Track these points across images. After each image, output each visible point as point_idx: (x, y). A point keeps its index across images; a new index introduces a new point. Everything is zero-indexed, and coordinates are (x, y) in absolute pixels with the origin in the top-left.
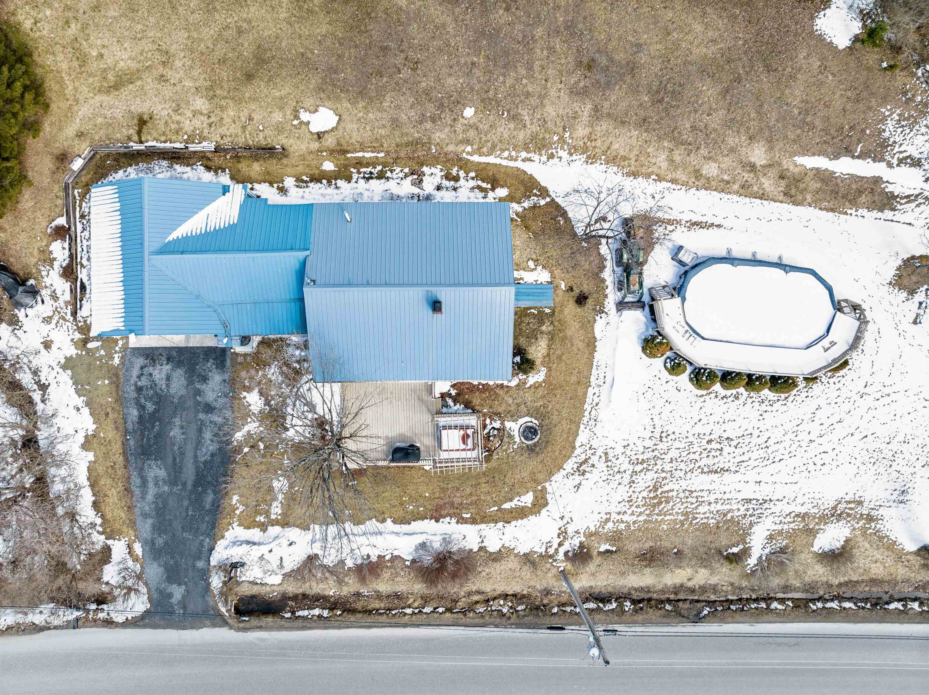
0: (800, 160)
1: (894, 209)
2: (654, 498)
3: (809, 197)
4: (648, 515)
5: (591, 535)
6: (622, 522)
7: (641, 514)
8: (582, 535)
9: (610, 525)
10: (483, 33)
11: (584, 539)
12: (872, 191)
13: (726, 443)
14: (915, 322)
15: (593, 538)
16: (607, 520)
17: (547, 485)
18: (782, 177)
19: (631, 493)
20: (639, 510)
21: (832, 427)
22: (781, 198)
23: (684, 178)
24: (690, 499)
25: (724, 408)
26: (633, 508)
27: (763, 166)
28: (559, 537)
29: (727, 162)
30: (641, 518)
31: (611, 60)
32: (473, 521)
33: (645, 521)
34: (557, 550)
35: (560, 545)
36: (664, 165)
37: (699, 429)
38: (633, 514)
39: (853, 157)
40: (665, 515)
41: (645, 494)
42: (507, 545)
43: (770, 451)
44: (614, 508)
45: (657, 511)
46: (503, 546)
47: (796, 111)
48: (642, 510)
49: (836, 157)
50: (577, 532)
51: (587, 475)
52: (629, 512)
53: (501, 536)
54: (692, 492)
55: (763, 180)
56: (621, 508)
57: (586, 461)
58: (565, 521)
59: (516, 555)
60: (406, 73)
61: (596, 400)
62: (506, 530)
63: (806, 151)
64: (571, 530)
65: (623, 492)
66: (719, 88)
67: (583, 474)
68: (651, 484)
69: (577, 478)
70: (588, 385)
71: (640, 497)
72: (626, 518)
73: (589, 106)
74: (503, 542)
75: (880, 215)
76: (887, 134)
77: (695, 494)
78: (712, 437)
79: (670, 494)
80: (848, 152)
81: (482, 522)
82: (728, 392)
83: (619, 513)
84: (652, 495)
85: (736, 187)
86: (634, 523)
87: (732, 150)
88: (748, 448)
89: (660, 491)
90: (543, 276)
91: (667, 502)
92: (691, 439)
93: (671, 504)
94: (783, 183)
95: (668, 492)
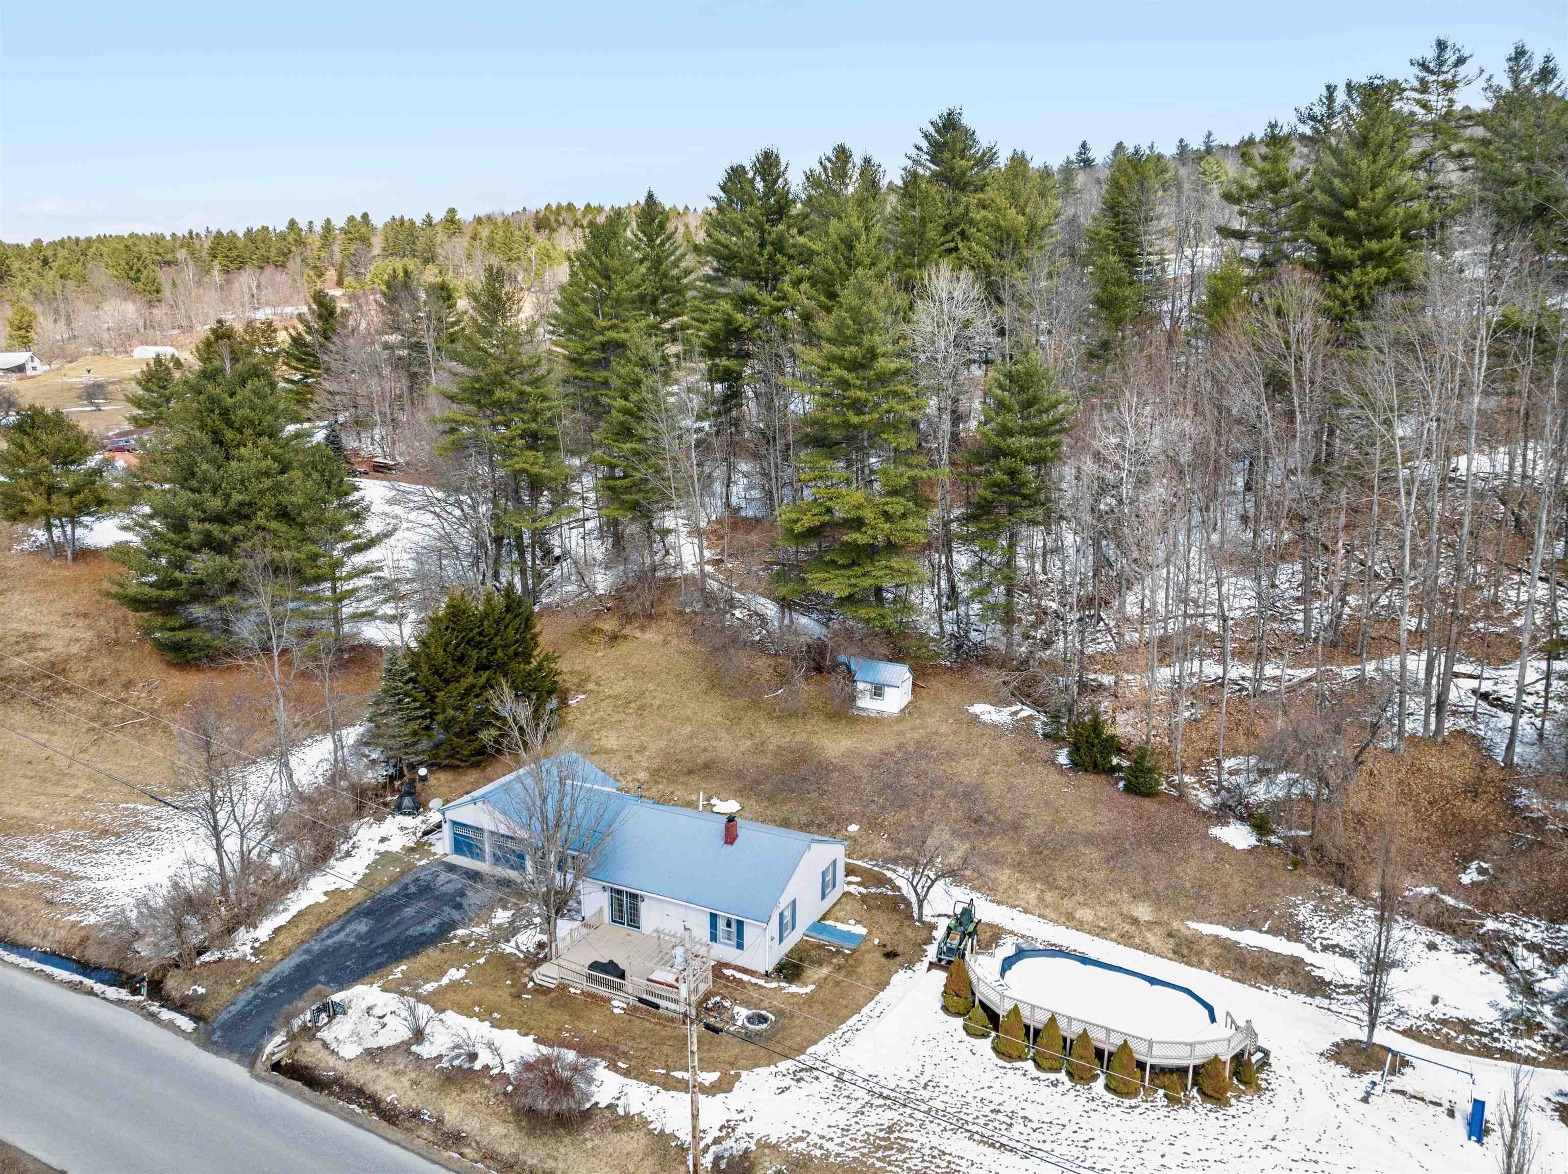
0: (1193, 925)
1: (1329, 997)
2: (884, 1139)
3: (1207, 962)
4: (863, 1155)
5: (768, 1146)
6: (821, 1148)
7: (853, 1148)
8: (753, 1142)
9: (801, 1146)
10: (890, 787)
11: (754, 1148)
12: (1293, 971)
13: (1021, 1121)
14: (1365, 1100)
15: (767, 1151)
16: (801, 1139)
17: (744, 1074)
18: (1170, 935)
19: (852, 1121)
20: (853, 1144)
21: (1205, 1164)
22: (1171, 955)
23: (1053, 916)
24: (937, 1161)
25: (1033, 1089)
26: (846, 1139)
27: (1148, 922)
28: (720, 1130)
29: (1103, 911)
30: (851, 1154)
31: (998, 819)
32: (626, 1073)
33: (855, 1159)
34: (708, 1147)
35: (717, 1141)
36: (1033, 902)
37: (987, 1094)
38: (842, 1144)
39: (1260, 931)
40: (889, 1164)
41: (872, 1130)
42: (645, 1114)
43: (1088, 1153)
44: (818, 1129)
45: (879, 1154)
46: (640, 1114)
47: (1188, 885)
48: (858, 1145)
49: (1240, 928)
50: (750, 1136)
51: (802, 1084)
52: (839, 1141)
53: (646, 1101)
54: (944, 1154)
55: (1148, 935)
56: (829, 1133)
57: (811, 1069)
58: (741, 1116)
59: (650, 1132)
60: (814, 795)
61: (859, 1025)
62: (657, 1098)
63: (1201, 919)
64: (741, 1130)
65: (842, 1119)
66: (1104, 854)
67: (798, 1081)
68: (887, 1123)
69: (787, 1081)
70: (857, 1010)
71: (863, 1131)
72: (826, 1145)
73: (967, 846)
74: (643, 1108)
75: (1309, 1000)
76: (1301, 918)
77: (947, 1158)
78: (1002, 1108)
79: (909, 1144)
80: (1254, 925)
81: (636, 1078)
82: (1043, 1076)
83: (822, 1137)
84: (882, 1134)
85: (1114, 935)
86: (838, 1155)
87: (1112, 903)
88: (1054, 1138)
89: (896, 1134)
90: (861, 930)
91: (900, 1151)
92: (969, 1099)
93: (906, 1155)
94: (1171, 941)
95: (907, 1140)
